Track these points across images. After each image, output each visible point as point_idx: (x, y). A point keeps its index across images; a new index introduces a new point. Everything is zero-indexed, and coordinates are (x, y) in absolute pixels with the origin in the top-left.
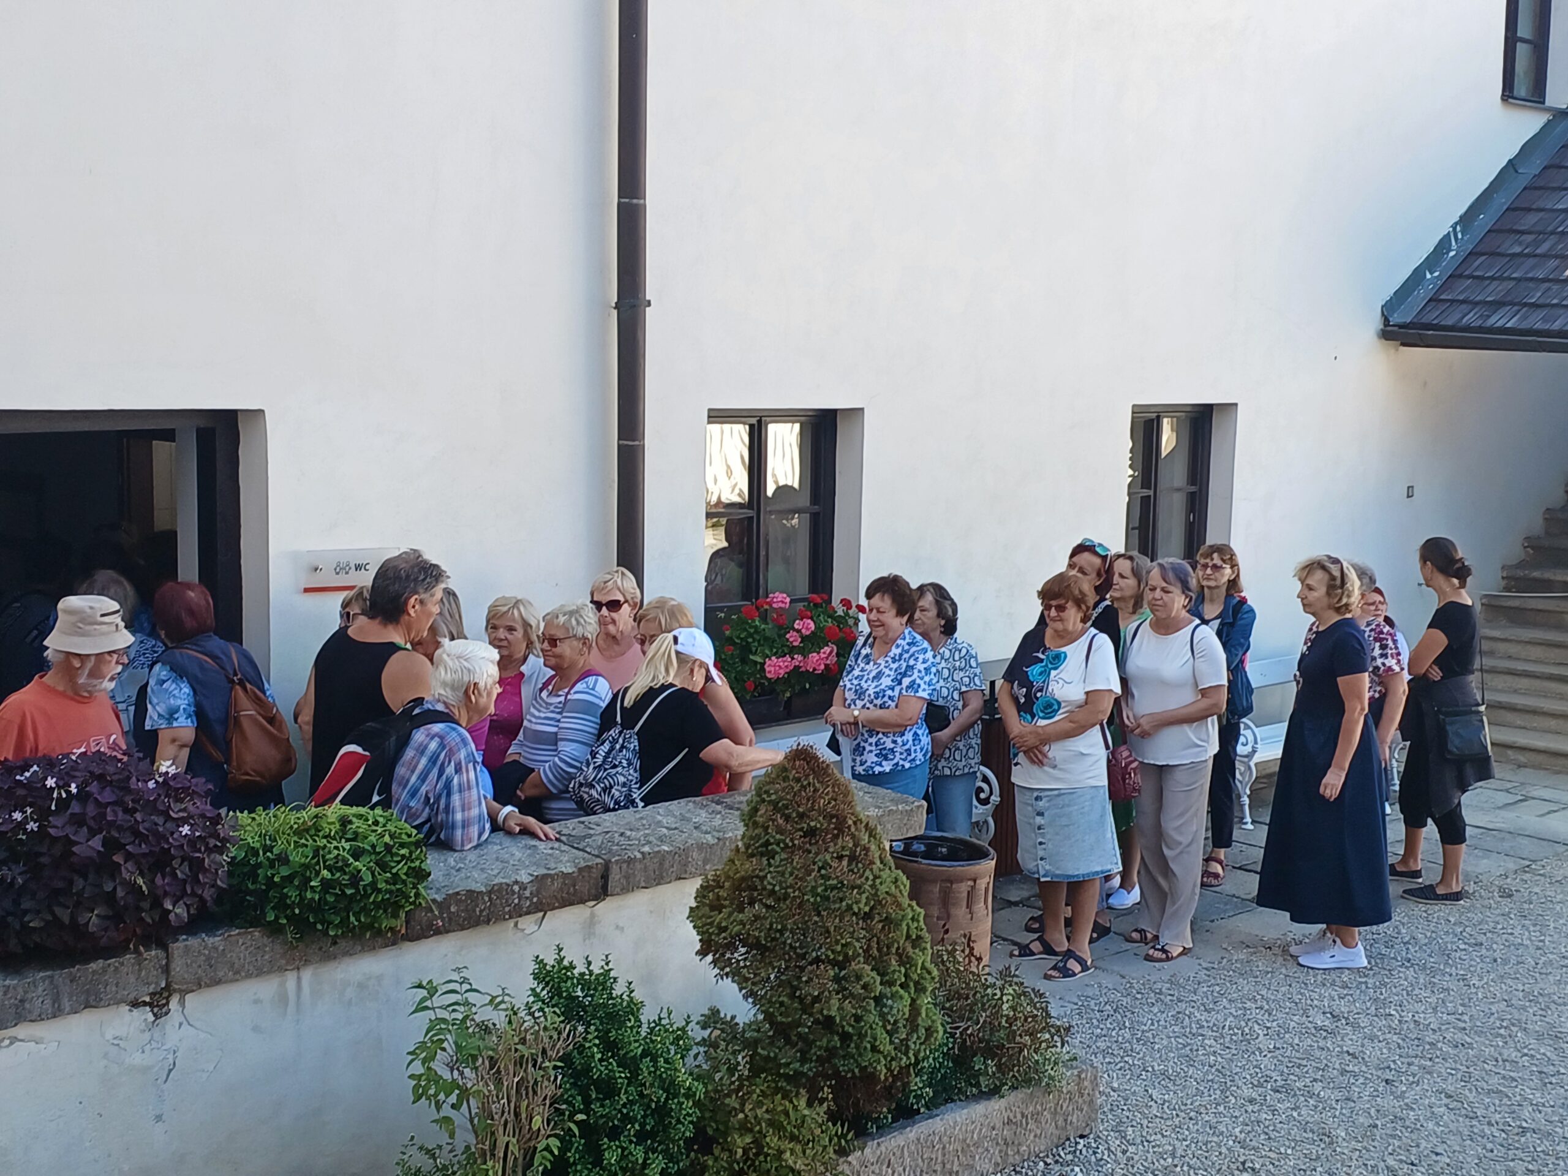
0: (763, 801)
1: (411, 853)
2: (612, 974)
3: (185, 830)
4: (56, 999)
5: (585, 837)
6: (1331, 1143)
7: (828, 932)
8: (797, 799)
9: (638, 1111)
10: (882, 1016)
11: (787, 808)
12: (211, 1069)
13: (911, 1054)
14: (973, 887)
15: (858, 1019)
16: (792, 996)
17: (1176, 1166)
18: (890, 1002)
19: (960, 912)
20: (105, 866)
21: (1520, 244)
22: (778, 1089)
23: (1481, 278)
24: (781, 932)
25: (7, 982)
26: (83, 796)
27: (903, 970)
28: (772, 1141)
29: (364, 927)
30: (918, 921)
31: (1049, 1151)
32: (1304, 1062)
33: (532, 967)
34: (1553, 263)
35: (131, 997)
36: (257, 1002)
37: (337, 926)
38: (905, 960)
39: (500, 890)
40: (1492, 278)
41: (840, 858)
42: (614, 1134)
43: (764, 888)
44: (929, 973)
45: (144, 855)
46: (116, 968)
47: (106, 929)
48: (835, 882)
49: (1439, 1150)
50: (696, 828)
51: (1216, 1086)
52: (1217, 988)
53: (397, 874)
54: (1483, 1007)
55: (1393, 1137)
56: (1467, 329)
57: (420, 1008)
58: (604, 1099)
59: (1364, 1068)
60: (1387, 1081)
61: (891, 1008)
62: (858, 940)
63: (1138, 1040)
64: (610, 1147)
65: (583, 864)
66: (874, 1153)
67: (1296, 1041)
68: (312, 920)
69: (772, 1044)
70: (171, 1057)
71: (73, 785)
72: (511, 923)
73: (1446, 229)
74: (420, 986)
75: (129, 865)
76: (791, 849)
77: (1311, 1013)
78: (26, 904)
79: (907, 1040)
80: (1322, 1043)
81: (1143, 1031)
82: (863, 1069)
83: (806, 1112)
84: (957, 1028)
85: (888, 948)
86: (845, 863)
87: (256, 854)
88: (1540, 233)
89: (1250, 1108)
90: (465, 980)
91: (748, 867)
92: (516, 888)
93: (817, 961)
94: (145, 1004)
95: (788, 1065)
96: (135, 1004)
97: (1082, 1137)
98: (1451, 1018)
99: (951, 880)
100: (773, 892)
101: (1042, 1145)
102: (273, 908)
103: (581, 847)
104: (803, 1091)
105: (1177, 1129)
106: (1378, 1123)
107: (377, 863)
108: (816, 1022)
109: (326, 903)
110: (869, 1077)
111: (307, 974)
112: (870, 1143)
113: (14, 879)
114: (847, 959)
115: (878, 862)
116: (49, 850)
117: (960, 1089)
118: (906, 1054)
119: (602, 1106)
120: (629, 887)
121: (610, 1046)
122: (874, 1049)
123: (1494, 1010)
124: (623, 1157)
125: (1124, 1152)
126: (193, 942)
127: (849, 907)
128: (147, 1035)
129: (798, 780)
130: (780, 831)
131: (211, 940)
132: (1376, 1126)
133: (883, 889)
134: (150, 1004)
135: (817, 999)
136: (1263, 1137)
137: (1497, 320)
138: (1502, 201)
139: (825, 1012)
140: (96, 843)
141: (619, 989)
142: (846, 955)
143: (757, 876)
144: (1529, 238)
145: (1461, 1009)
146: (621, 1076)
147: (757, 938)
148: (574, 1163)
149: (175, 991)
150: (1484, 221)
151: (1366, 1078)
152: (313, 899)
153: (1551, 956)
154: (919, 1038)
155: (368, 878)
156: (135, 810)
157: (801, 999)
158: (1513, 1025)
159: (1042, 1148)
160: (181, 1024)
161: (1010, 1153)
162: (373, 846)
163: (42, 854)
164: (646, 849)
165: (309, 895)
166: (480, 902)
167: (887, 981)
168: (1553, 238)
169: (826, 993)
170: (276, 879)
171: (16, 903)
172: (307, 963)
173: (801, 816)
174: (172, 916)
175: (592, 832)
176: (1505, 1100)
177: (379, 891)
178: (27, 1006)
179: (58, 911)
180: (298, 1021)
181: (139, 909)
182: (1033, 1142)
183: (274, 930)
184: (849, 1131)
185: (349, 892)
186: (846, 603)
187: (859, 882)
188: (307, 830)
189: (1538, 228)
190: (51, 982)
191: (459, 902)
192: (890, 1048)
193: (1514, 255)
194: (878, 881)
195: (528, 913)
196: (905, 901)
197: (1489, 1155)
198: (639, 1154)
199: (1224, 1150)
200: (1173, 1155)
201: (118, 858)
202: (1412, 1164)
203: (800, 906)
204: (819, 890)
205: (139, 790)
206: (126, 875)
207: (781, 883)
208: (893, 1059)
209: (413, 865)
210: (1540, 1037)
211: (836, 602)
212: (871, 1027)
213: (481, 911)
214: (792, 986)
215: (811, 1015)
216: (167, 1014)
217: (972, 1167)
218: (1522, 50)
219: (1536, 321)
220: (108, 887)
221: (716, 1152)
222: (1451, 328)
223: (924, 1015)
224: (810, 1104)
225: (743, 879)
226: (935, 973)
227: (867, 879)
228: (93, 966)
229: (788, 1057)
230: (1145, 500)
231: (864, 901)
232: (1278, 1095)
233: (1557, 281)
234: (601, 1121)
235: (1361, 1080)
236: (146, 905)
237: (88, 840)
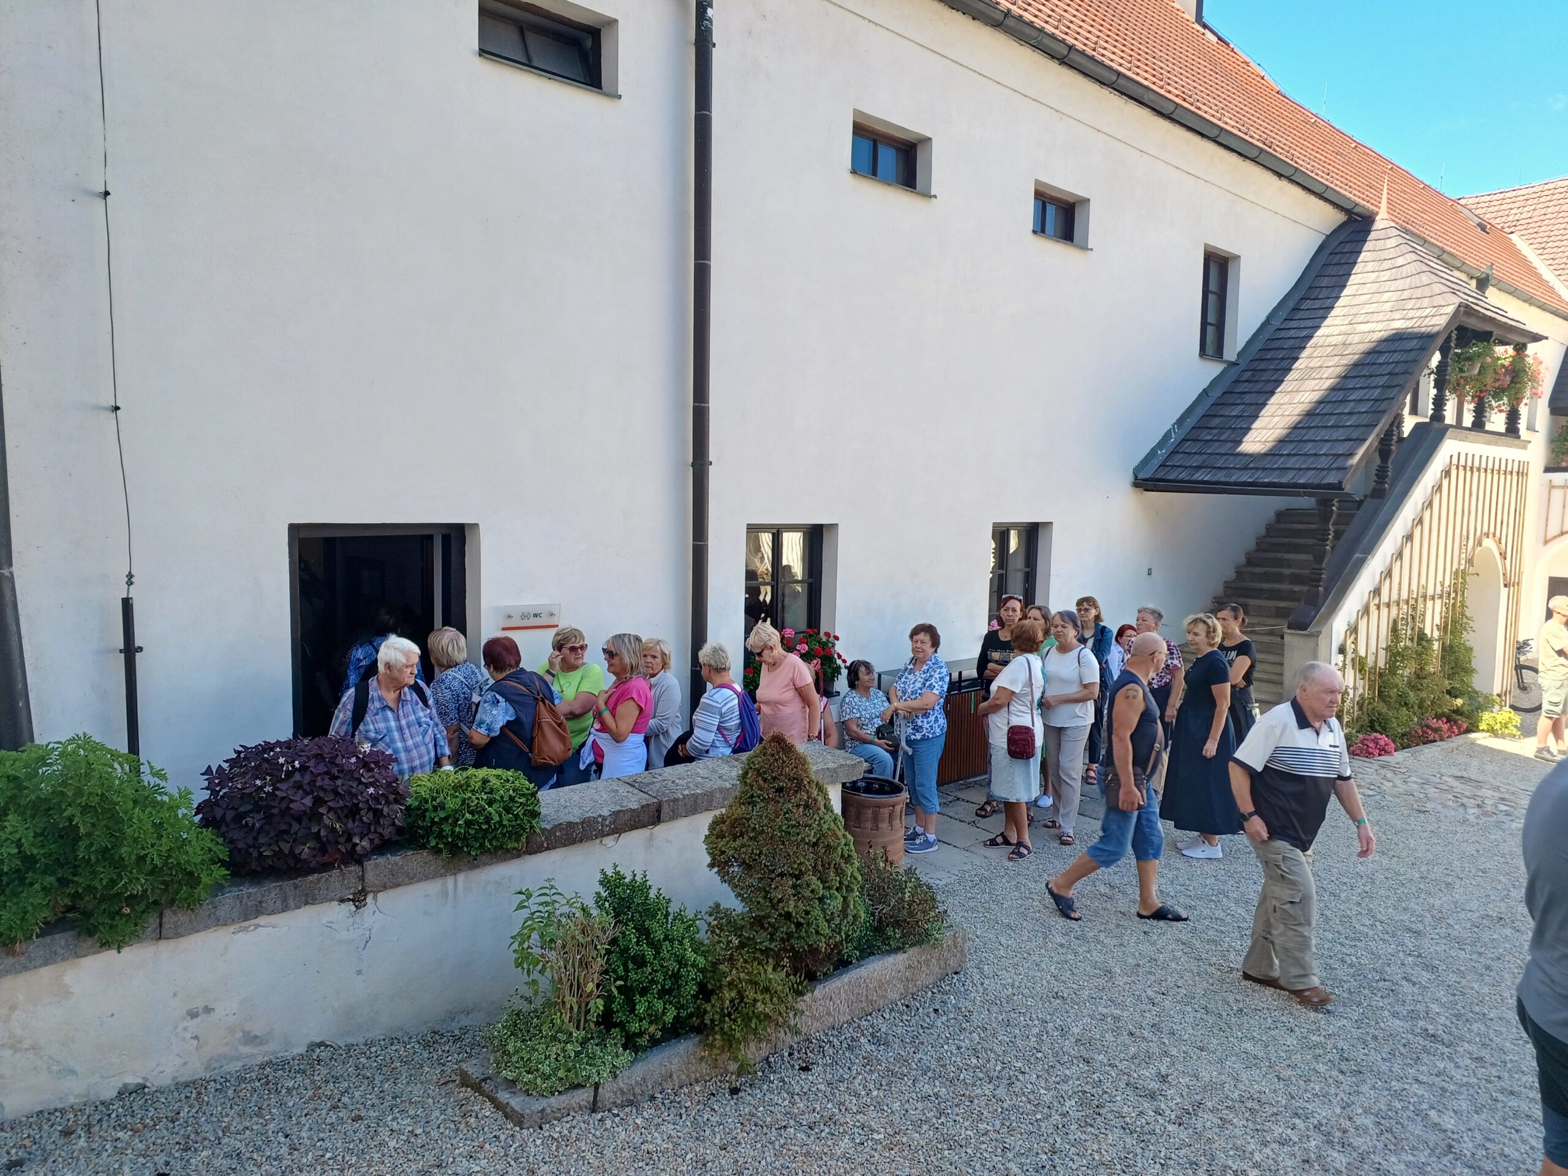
0: (751, 768)
1: (527, 801)
2: (648, 883)
3: (371, 790)
4: (285, 900)
5: (650, 784)
6: (1112, 978)
7: (789, 855)
8: (772, 767)
9: (660, 977)
10: (823, 910)
11: (765, 773)
12: (395, 939)
13: (843, 934)
14: (893, 811)
15: (807, 913)
16: (765, 897)
17: (1014, 995)
18: (829, 901)
19: (884, 826)
20: (314, 816)
21: (1211, 434)
22: (755, 959)
23: (1189, 453)
24: (759, 855)
25: (250, 890)
26: (304, 768)
27: (838, 879)
28: (750, 994)
29: (496, 848)
30: (849, 845)
31: (935, 985)
32: (1094, 918)
33: (599, 876)
34: (1229, 445)
35: (338, 896)
36: (426, 896)
37: (476, 849)
38: (839, 871)
39: (589, 821)
40: (1196, 453)
41: (798, 806)
42: (644, 992)
43: (749, 826)
44: (856, 879)
45: (341, 808)
46: (327, 879)
47: (314, 856)
48: (794, 823)
49: (1179, 984)
50: (720, 777)
51: (1040, 935)
52: (1041, 866)
53: (517, 814)
54: (1201, 881)
55: (1150, 973)
56: (1182, 481)
57: (520, 907)
58: (637, 969)
59: (1130, 923)
60: (1145, 933)
61: (829, 905)
62: (808, 860)
63: (993, 901)
64: (640, 1001)
65: (645, 803)
66: (821, 993)
67: (1089, 903)
68: (460, 845)
69: (751, 928)
70: (367, 933)
71: (297, 762)
72: (598, 841)
73: (1169, 426)
74: (520, 893)
75: (331, 815)
76: (767, 801)
77: (1097, 883)
78: (262, 840)
79: (840, 924)
80: (1104, 905)
81: (997, 896)
82: (810, 946)
83: (771, 976)
84: (876, 909)
85: (829, 865)
86: (801, 809)
87: (427, 802)
88: (1222, 429)
89: (1061, 950)
90: (552, 887)
91: (742, 810)
92: (600, 820)
93: (782, 875)
94: (349, 900)
95: (761, 943)
96: (342, 901)
97: (956, 973)
98: (1182, 888)
99: (879, 806)
100: (754, 828)
101: (930, 980)
102: (435, 838)
103: (646, 790)
104: (771, 960)
105: (1016, 966)
106: (1141, 963)
107: (504, 808)
108: (780, 915)
109: (469, 834)
110: (814, 951)
111: (461, 877)
112: (818, 987)
113: (254, 824)
114: (801, 873)
115: (823, 809)
116: (279, 804)
117: (878, 947)
118: (839, 934)
119: (636, 973)
120: (674, 816)
121: (644, 932)
122: (817, 933)
123: (1208, 883)
124: (649, 1008)
125: (982, 984)
126: (381, 860)
127: (803, 839)
128: (351, 920)
129: (773, 755)
130: (760, 789)
131: (394, 858)
132: (1139, 965)
133: (825, 826)
134: (353, 900)
135: (780, 901)
136: (1069, 972)
137: (1199, 476)
138: (1200, 411)
139: (786, 909)
140: (308, 801)
141: (652, 894)
142: (801, 871)
143: (745, 818)
144: (1215, 431)
145: (1188, 882)
146: (649, 953)
147: (744, 859)
148: (617, 1011)
149: (368, 892)
150: (1190, 422)
151: (1132, 930)
152: (459, 832)
153: (1240, 846)
154: (848, 923)
155: (496, 818)
156: (337, 778)
157: (771, 900)
158: (1220, 893)
159: (931, 981)
160: (374, 912)
161: (910, 986)
162: (502, 797)
163: (274, 807)
164: (686, 792)
165: (457, 829)
166: (576, 828)
167: (828, 887)
168: (1229, 432)
169: (787, 896)
170: (436, 819)
171: (256, 839)
172: (460, 870)
173: (774, 779)
174: (358, 848)
175: (655, 780)
176: (1219, 947)
177: (504, 826)
178: (263, 905)
179: (281, 844)
180: (455, 907)
181: (337, 842)
182: (925, 978)
183: (437, 851)
184: (805, 980)
185: (484, 827)
186: (828, 635)
187: (809, 822)
188: (461, 786)
189: (1221, 426)
190: (281, 889)
191: (561, 830)
192: (827, 931)
193: (1207, 441)
194: (822, 821)
195: (608, 835)
196: (840, 834)
197: (1211, 987)
198: (659, 1005)
199: (1044, 982)
200: (1013, 986)
201: (323, 810)
202: (1163, 994)
203: (771, 838)
204: (784, 828)
205: (342, 765)
206: (327, 822)
207: (759, 823)
208: (830, 938)
209: (529, 808)
210: (1237, 901)
211: (822, 635)
212: (816, 919)
213: (577, 835)
214: (765, 891)
215: (777, 910)
216: (365, 905)
217: (886, 997)
218: (1210, 329)
219: (1221, 476)
220: (315, 830)
221: (713, 1001)
222: (1173, 481)
223: (852, 907)
224: (774, 969)
225: (736, 820)
226: (860, 878)
227: (815, 820)
228: (311, 878)
229: (762, 938)
230: (1001, 576)
231: (812, 834)
232: (1079, 942)
233: (1232, 455)
234: (635, 985)
235: (1129, 932)
236: (342, 840)
237: (302, 799)
